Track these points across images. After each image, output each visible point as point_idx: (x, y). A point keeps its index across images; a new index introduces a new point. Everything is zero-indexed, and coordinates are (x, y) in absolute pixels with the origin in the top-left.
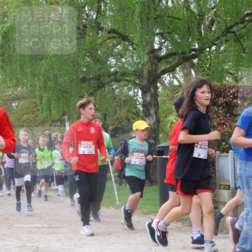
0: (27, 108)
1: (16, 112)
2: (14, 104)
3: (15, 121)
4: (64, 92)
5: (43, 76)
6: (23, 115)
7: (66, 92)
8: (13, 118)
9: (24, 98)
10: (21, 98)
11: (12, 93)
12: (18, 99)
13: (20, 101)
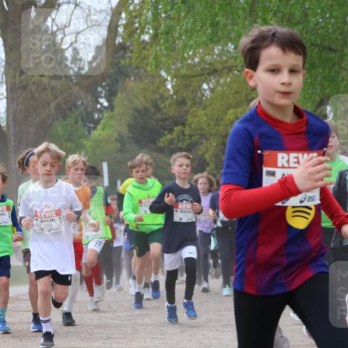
0: (237, 92)
1: (211, 104)
2: (205, 86)
3: (209, 125)
4: (324, 48)
5: (275, 13)
6: (228, 109)
7: (331, 49)
8: (205, 118)
9: (230, 69)
10: (223, 69)
11: (202, 60)
12: (215, 72)
13: (221, 76)
